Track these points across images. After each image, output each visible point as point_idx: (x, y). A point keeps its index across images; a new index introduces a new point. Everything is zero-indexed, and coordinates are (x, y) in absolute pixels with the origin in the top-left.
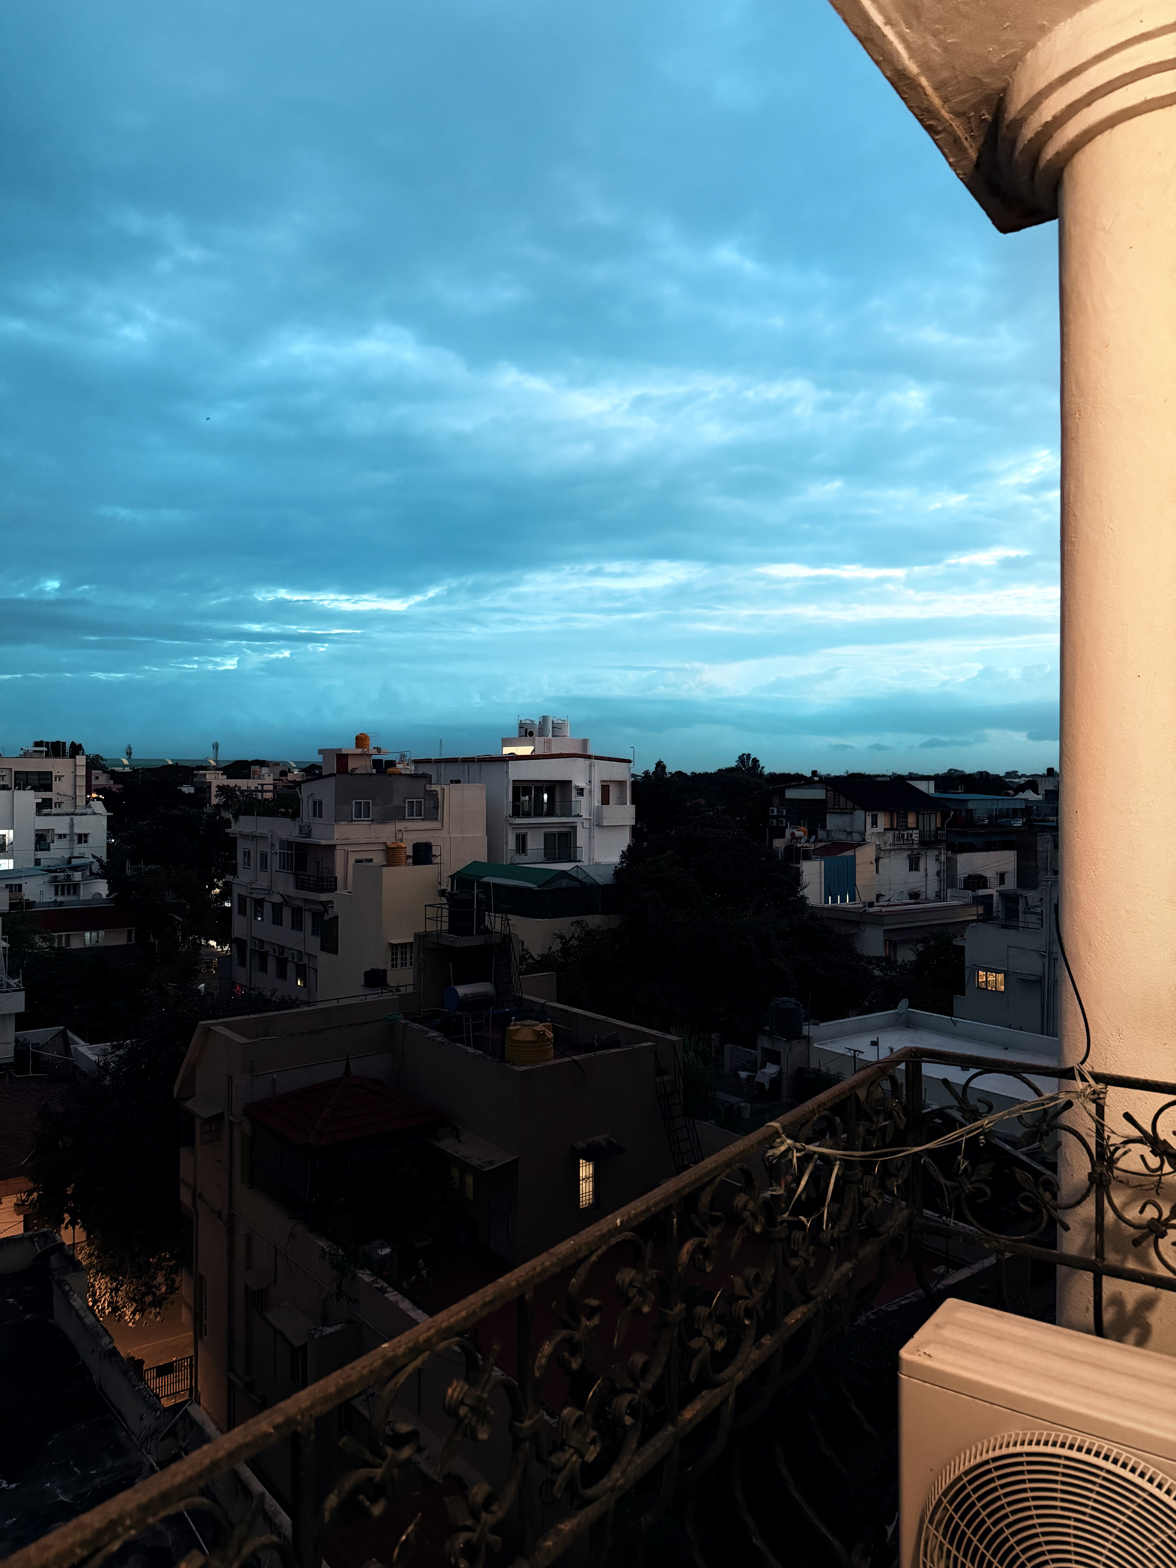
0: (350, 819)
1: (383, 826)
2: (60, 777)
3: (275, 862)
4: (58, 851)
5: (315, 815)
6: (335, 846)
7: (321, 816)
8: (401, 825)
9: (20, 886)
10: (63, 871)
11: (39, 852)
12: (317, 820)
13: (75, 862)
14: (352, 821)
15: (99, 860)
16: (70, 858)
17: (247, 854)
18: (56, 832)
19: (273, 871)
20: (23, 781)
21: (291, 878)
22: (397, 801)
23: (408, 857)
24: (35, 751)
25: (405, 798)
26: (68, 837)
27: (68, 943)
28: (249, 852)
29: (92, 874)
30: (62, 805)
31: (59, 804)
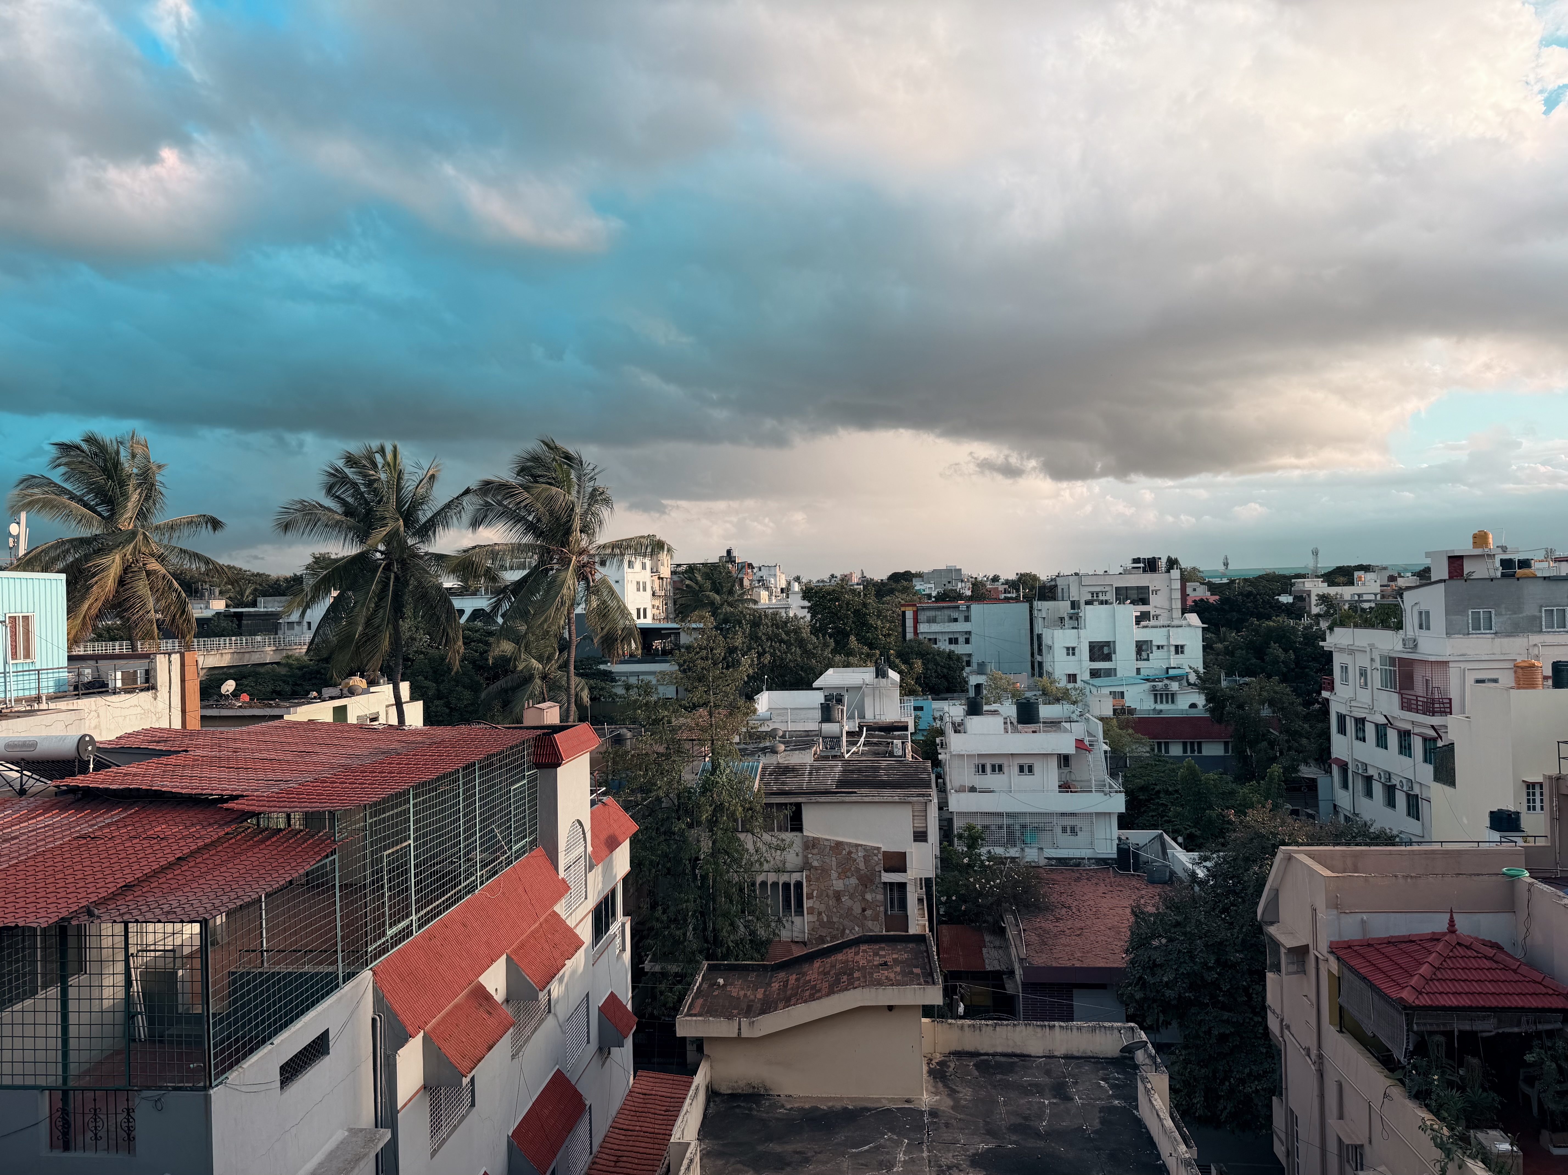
0: (1466, 632)
1: (1512, 639)
2: (1156, 592)
3: (1376, 679)
4: (1157, 662)
5: (1421, 627)
6: (1447, 662)
7: (1428, 628)
8: (1535, 639)
9: (1122, 693)
10: (1161, 680)
11: (1139, 662)
12: (1424, 632)
13: (1172, 672)
14: (1469, 634)
15: (1196, 672)
16: (1168, 669)
17: (1345, 669)
18: (1154, 643)
19: (1375, 690)
20: (1123, 595)
21: (1396, 698)
22: (1530, 609)
23: (1546, 678)
24: (1134, 568)
25: (1541, 606)
26: (1165, 648)
27: (1167, 751)
28: (1346, 668)
29: (1189, 684)
30: (1159, 618)
31: (1157, 617)
